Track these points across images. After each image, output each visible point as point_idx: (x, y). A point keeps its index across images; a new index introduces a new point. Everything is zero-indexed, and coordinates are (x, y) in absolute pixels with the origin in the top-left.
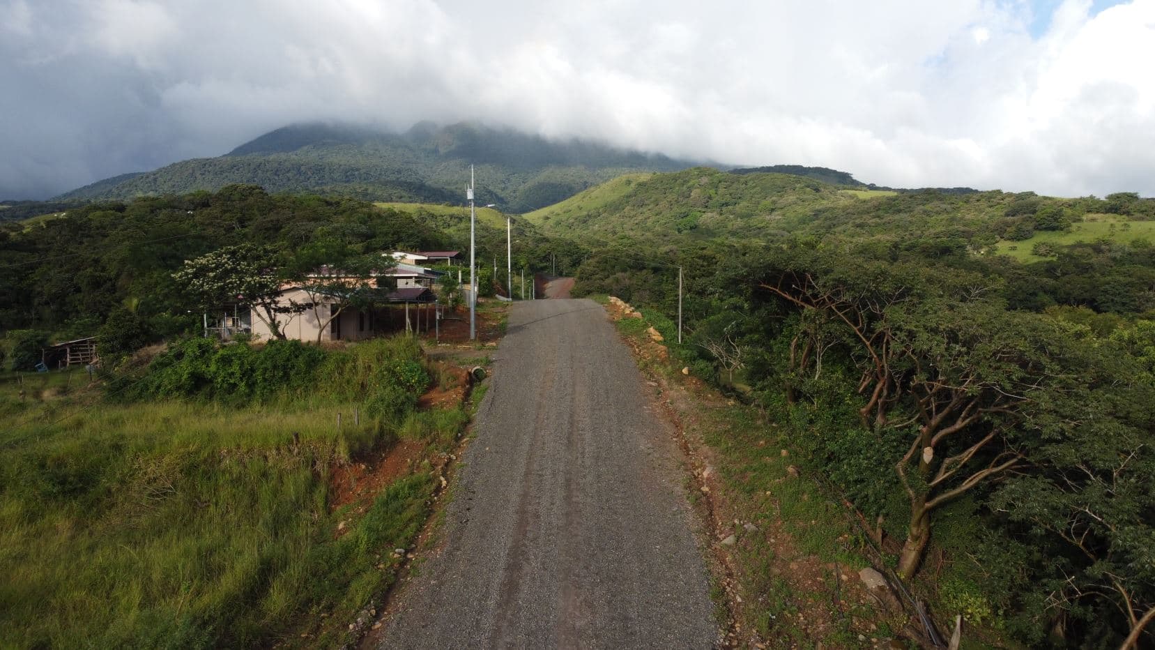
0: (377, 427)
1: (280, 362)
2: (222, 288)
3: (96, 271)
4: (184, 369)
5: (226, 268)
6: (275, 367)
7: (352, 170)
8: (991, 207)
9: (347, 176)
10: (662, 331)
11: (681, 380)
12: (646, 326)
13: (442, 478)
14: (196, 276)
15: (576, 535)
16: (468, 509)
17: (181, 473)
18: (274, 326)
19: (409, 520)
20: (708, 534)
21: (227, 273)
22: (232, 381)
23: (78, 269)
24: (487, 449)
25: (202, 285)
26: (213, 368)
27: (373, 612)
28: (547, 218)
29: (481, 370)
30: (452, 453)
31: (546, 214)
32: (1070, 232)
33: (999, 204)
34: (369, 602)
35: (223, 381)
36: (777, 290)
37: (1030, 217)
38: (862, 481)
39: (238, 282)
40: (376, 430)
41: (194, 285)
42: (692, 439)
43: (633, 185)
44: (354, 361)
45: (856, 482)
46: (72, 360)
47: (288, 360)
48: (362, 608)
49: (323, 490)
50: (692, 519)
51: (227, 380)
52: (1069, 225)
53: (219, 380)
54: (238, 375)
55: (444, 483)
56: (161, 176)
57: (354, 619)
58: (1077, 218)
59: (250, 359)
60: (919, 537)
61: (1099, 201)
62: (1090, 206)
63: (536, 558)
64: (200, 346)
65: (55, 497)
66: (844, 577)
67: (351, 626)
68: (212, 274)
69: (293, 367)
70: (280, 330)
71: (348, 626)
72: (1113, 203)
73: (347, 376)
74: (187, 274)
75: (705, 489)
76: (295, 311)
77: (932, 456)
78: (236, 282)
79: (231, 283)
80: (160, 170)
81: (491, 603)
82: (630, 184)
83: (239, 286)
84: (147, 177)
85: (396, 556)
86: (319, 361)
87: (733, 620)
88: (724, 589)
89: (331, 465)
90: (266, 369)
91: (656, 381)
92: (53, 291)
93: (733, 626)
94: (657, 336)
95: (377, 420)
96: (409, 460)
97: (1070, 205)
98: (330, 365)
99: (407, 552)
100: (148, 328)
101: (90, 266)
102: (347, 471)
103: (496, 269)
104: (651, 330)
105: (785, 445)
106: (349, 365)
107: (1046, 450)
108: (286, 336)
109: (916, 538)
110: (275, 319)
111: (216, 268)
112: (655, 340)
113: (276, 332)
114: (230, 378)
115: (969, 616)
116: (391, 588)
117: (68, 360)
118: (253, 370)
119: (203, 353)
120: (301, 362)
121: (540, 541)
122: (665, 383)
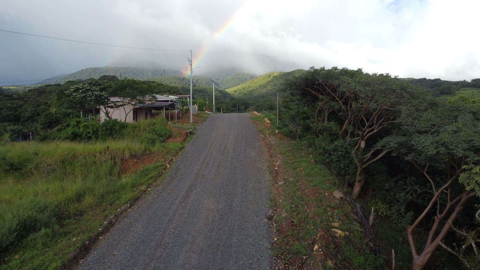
0: (143, 147)
1: (109, 127)
2: (85, 96)
3: (46, 107)
4: (70, 130)
5: (87, 89)
6: (107, 129)
7: (156, 72)
8: (421, 85)
9: (153, 75)
10: (270, 120)
11: (275, 134)
12: (264, 118)
13: (168, 165)
14: (74, 91)
15: (218, 181)
16: (176, 174)
17: (60, 162)
18: (107, 114)
19: (151, 178)
20: (274, 181)
21: (87, 90)
22: (89, 135)
23: (39, 106)
24: (188, 155)
25: (77, 95)
26: (81, 130)
27: (129, 205)
28: (236, 91)
29: (192, 132)
30: (174, 157)
31: (235, 90)
32: (454, 95)
33: (425, 84)
34: (128, 202)
35: (85, 135)
36: (309, 90)
37: (438, 89)
38: (339, 161)
39: (92, 94)
40: (143, 149)
41: (73, 95)
42: (274, 153)
43: (271, 77)
44: (139, 127)
45: (337, 161)
46: (32, 138)
47: (112, 126)
48: (124, 204)
49: (118, 169)
50: (268, 177)
51: (87, 135)
52: (454, 92)
53: (84, 135)
54: (91, 133)
55: (168, 166)
56: (77, 75)
57: (120, 207)
58: (458, 89)
59: (96, 127)
60: (361, 181)
61: (467, 82)
62: (463, 85)
63: (199, 188)
64: (76, 121)
65: (9, 171)
66: (326, 194)
67: (118, 210)
68: (81, 91)
69: (114, 129)
70: (110, 115)
71: (117, 209)
72: (474, 83)
73: (136, 133)
74: (71, 91)
75: (276, 168)
76: (115, 108)
77: (365, 145)
78: (90, 94)
79: (88, 94)
80: (77, 72)
81: (177, 201)
82: (270, 77)
83: (92, 96)
84: (72, 75)
85: (142, 188)
86: (125, 127)
87: (277, 208)
88: (276, 199)
89: (122, 160)
90: (103, 131)
91: (264, 135)
92: (29, 115)
93: (276, 210)
94: (268, 121)
95: (143, 145)
96: (155, 159)
97: (455, 84)
98: (129, 129)
99: (147, 188)
100: (59, 119)
101: (44, 105)
102: (128, 162)
103: (207, 102)
104: (266, 119)
105: (312, 154)
106: (137, 129)
107: (402, 128)
108: (112, 118)
109: (359, 181)
110: (108, 111)
111: (83, 88)
112: (267, 123)
113: (108, 117)
114: (89, 134)
115: (381, 213)
116: (138, 199)
117: (31, 138)
118: (97, 131)
119: (78, 124)
120: (117, 127)
121: (202, 183)
122: (267, 136)
